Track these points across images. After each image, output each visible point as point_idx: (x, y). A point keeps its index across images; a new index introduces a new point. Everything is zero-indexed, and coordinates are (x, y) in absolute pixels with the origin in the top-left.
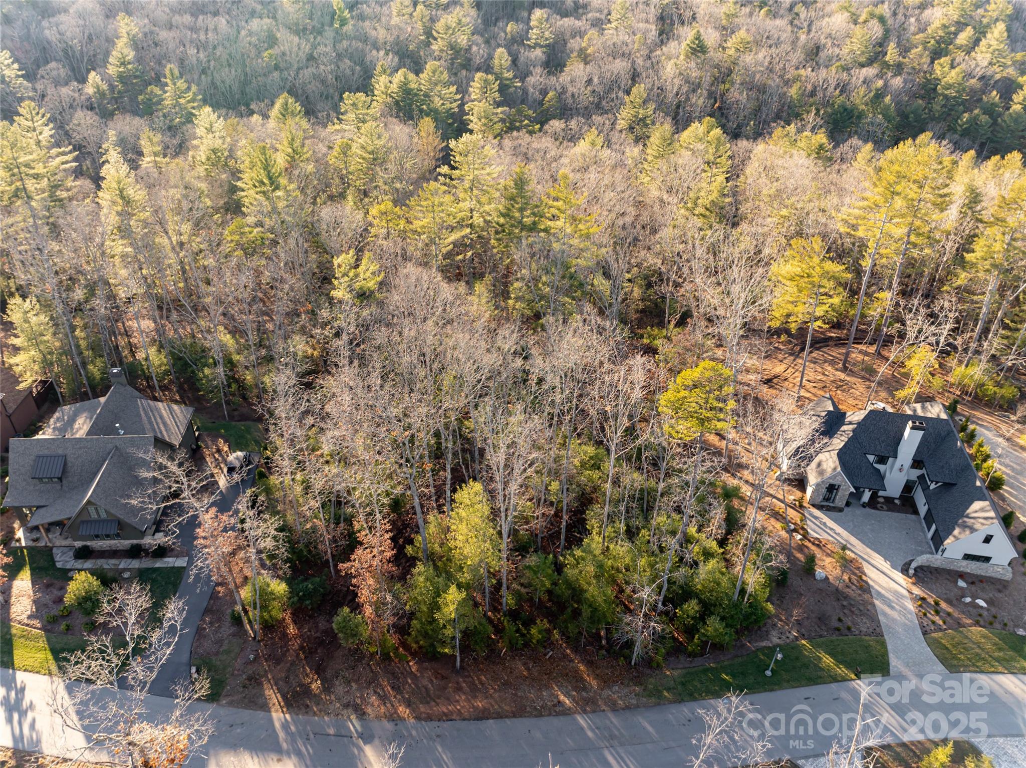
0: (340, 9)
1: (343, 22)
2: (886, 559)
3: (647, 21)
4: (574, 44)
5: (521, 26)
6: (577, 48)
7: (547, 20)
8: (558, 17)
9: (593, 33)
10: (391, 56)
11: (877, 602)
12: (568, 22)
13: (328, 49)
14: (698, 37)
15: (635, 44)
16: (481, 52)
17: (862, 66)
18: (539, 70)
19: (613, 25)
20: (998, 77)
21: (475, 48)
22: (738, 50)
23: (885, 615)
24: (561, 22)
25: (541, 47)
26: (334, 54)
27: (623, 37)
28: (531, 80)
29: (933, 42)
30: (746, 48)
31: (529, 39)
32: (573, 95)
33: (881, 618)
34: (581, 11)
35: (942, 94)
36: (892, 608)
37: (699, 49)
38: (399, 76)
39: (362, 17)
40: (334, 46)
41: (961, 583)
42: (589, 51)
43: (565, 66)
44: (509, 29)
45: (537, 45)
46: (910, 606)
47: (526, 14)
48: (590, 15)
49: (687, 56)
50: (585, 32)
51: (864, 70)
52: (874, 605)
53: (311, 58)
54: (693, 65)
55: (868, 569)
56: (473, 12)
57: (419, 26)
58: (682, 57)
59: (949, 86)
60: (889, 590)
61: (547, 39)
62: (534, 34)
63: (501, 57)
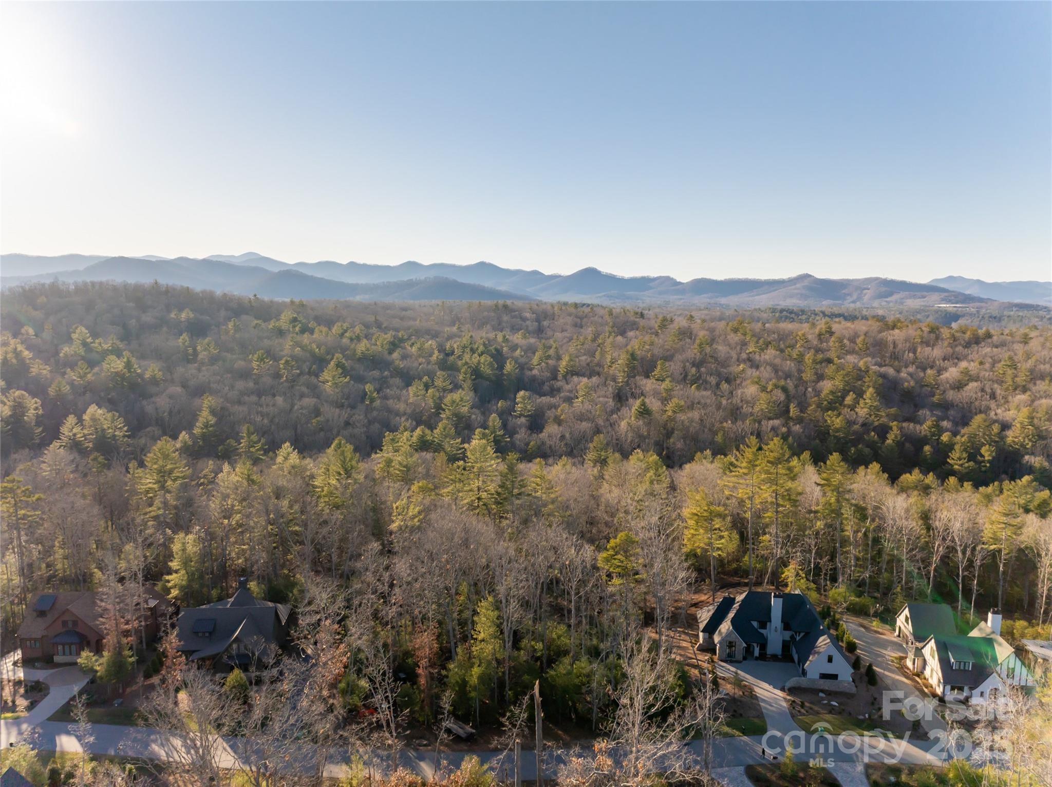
0: (370, 391)
1: (372, 400)
2: (770, 684)
3: (606, 396)
4: (550, 414)
5: (509, 403)
6: (553, 416)
7: (529, 398)
8: (538, 397)
9: (565, 406)
10: (410, 421)
11: (762, 704)
12: (545, 400)
13: (362, 417)
14: (643, 404)
15: (597, 410)
16: (479, 419)
17: (770, 419)
18: (523, 430)
19: (580, 400)
20: (876, 424)
21: (473, 416)
22: (674, 412)
23: (766, 708)
24: (540, 400)
25: (526, 416)
26: (366, 421)
27: (587, 406)
28: (518, 436)
29: (825, 403)
30: (681, 409)
31: (515, 411)
32: (550, 447)
33: (764, 711)
34: (555, 392)
35: (834, 436)
36: (772, 706)
37: (645, 412)
38: (418, 431)
39: (386, 398)
40: (366, 415)
41: (821, 695)
42: (562, 417)
43: (544, 427)
44: (499, 405)
45: (521, 416)
46: (784, 704)
47: (512, 396)
48: (562, 395)
49: (637, 418)
50: (559, 406)
51: (771, 422)
52: (759, 705)
53: (347, 424)
54: (641, 422)
55: (756, 689)
56: (472, 394)
57: (431, 403)
58: (633, 419)
59: (837, 430)
60: (771, 698)
61: (529, 411)
62: (519, 407)
63: (494, 420)
